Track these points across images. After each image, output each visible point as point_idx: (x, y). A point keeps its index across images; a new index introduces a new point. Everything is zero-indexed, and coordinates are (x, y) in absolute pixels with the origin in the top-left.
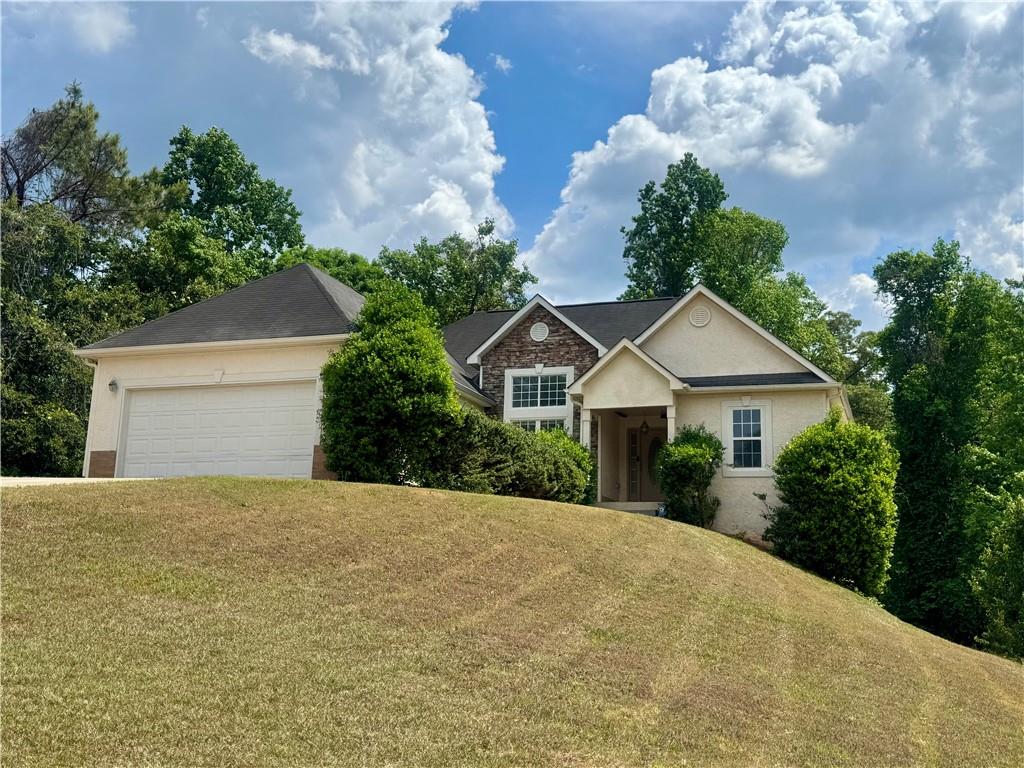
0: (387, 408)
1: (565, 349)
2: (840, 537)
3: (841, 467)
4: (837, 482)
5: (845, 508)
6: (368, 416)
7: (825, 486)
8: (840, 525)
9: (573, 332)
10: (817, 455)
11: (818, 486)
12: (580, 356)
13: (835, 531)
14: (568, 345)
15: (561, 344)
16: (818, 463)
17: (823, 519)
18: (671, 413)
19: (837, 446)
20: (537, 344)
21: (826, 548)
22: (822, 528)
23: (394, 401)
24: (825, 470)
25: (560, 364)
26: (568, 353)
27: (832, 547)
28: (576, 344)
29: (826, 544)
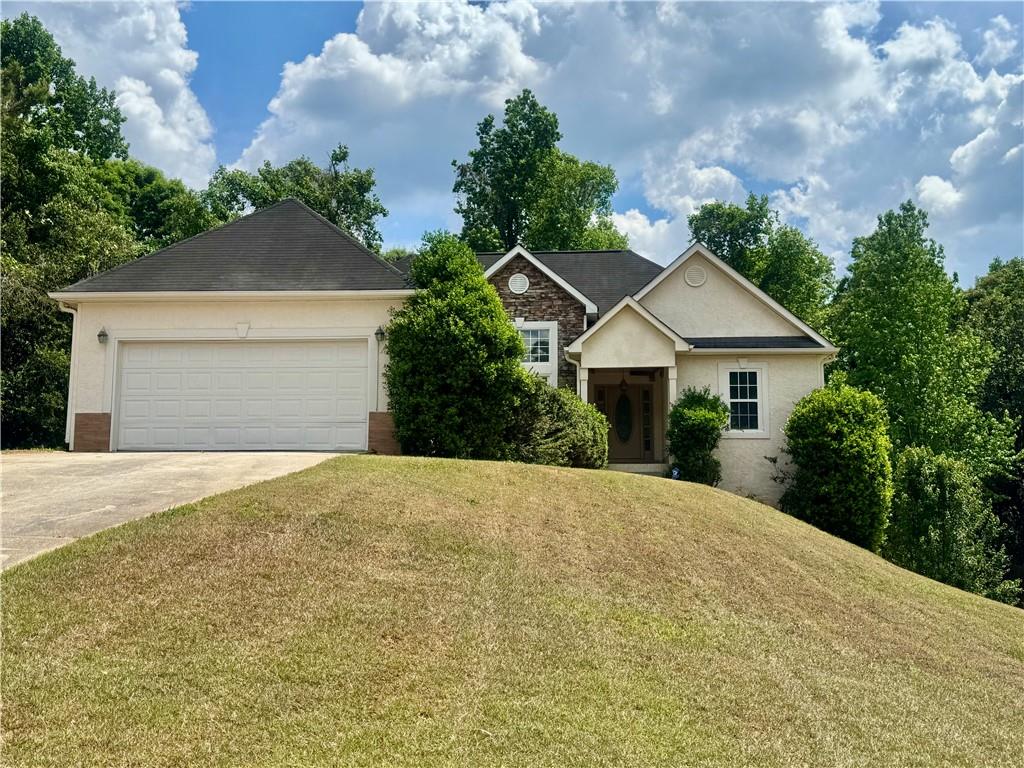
0: (472, 374)
1: (548, 303)
2: (855, 499)
3: (852, 432)
4: (852, 447)
5: (861, 471)
6: (454, 384)
7: (841, 451)
8: (855, 488)
9: (556, 285)
10: (831, 420)
11: (835, 451)
12: (564, 311)
13: (852, 495)
14: (550, 299)
15: (542, 298)
16: (833, 428)
17: (839, 483)
18: (672, 374)
19: (846, 412)
20: (516, 297)
21: (843, 510)
22: (839, 492)
23: (480, 367)
24: (839, 436)
25: (542, 318)
26: (550, 307)
27: (849, 510)
28: (559, 298)
29: (843, 506)
